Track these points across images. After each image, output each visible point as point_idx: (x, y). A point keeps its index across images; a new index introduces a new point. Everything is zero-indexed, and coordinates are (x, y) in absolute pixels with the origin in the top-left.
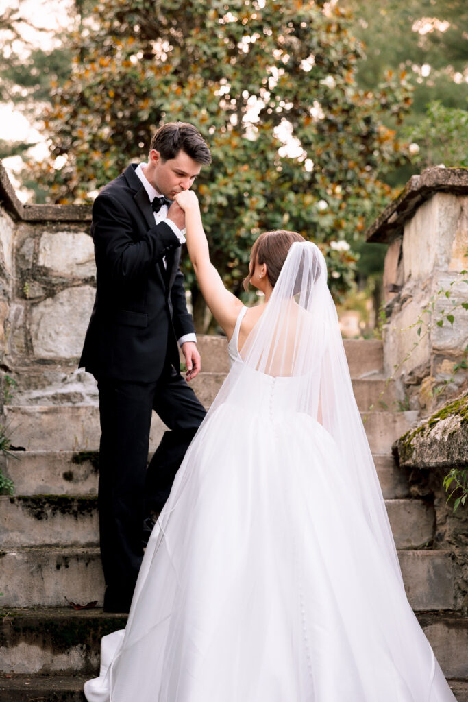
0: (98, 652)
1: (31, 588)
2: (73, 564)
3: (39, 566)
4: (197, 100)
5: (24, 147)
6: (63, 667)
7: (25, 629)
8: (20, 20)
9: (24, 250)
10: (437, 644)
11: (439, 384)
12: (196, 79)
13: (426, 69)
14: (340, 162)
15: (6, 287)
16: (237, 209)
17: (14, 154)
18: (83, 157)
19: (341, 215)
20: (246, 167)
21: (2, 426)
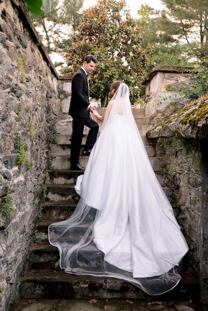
1: (62, 165)
3: (64, 160)
4: (102, 51)
5: (62, 64)
6: (69, 183)
7: (60, 174)
8: (60, 32)
9: (60, 87)
11: (157, 119)
12: (102, 45)
13: (159, 44)
14: (137, 67)
15: (55, 96)
16: (112, 78)
17: (59, 65)
18: (75, 66)
19: (137, 80)
20: (114, 68)
21: (55, 128)
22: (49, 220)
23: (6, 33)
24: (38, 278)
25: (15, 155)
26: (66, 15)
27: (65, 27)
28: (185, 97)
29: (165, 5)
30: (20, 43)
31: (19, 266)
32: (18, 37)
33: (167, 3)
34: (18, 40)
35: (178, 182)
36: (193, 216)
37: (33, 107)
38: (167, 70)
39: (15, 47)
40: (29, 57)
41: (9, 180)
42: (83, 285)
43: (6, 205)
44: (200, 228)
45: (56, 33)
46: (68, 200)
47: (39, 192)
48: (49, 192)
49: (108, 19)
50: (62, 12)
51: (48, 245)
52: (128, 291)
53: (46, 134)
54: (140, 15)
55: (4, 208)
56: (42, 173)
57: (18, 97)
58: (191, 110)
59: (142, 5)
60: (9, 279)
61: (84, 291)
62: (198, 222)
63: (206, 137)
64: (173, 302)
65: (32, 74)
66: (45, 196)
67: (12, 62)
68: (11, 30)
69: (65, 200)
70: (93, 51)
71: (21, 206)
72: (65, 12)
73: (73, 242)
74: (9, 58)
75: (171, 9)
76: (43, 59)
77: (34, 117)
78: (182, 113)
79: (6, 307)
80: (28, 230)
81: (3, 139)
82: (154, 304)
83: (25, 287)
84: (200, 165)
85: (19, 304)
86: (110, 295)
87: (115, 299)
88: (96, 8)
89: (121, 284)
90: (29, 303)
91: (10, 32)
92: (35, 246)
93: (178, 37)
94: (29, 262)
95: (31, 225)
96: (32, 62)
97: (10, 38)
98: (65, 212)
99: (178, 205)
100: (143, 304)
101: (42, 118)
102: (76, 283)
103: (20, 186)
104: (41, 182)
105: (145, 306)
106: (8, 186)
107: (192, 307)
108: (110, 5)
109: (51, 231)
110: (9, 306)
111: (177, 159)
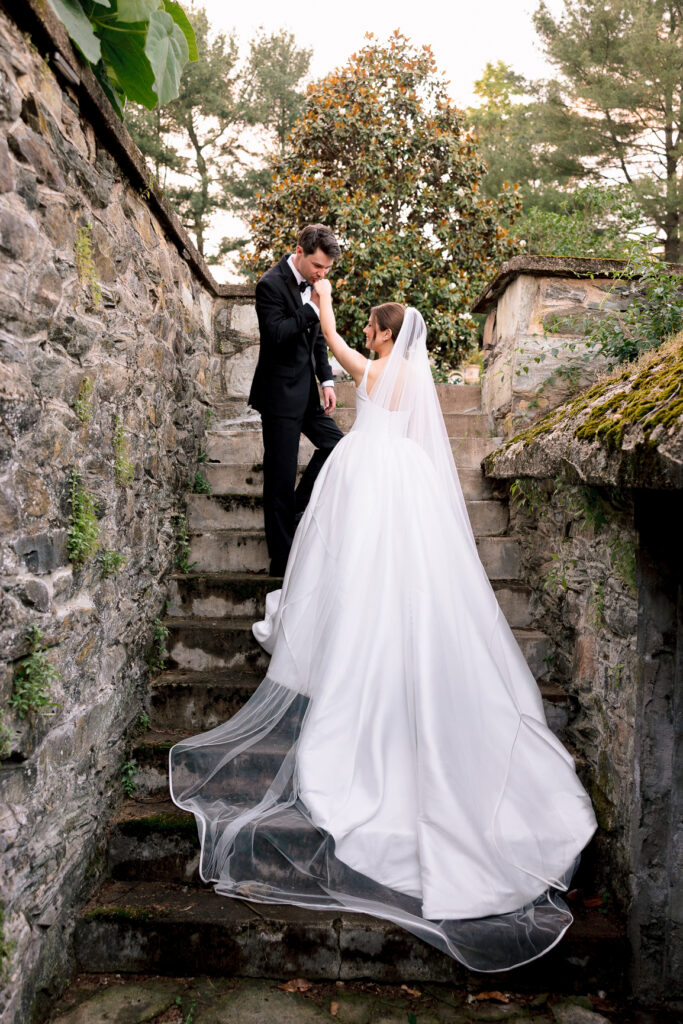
0: (264, 604)
1: (220, 559)
2: (249, 542)
3: (226, 544)
4: (362, 206)
5: (242, 243)
6: (241, 614)
7: (214, 587)
8: (238, 147)
9: (220, 318)
10: (504, 603)
11: (517, 418)
12: (362, 191)
13: (538, 183)
14: (468, 253)
15: (207, 345)
16: (390, 288)
17: (234, 248)
18: (279, 250)
19: (467, 293)
20: (397, 257)
21: (203, 445)
22: (172, 727)
23: (35, 167)
24: (132, 910)
25: (61, 534)
26: (258, 98)
27: (255, 134)
28: (600, 352)
29: (559, 66)
30: (85, 193)
31: (72, 872)
32: (77, 177)
33: (563, 60)
34: (79, 183)
35: (572, 618)
36: (613, 727)
37: (126, 383)
38: (546, 268)
39: (67, 204)
40: (115, 233)
41: (40, 611)
42: (266, 933)
43: (27, 685)
44: (633, 766)
45: (226, 150)
46: (235, 666)
47: (144, 643)
48: (178, 641)
49: (381, 110)
50: (246, 90)
51: (166, 808)
52: (408, 958)
53: (173, 464)
54: (483, 95)
55: (22, 696)
56: (155, 582)
57: (76, 356)
58: (610, 396)
59: (489, 66)
60: (36, 913)
61: (269, 954)
62: (626, 747)
63: (646, 486)
64: (546, 995)
65: (125, 286)
66: (165, 654)
67: (57, 252)
68: (52, 157)
69: (224, 667)
70: (335, 205)
71: (81, 689)
72: (253, 87)
73: (245, 800)
74: (47, 240)
75: (575, 78)
76: (165, 237)
77: (132, 413)
78: (583, 404)
79: (23, 998)
80: (103, 760)
81: (21, 486)
82: (485, 1000)
83: (90, 937)
84: (634, 569)
85: (71, 989)
86: (351, 968)
87: (366, 979)
88: (345, 78)
89: (385, 936)
90: (101, 984)
91: (51, 162)
92: (128, 810)
93: (598, 163)
94: (107, 859)
95: (114, 743)
96: (127, 248)
97: (50, 181)
98: (222, 706)
99: (571, 690)
100: (451, 998)
101: (159, 416)
102: (244, 929)
103: (79, 626)
104: (152, 612)
105: (457, 1008)
106: (36, 628)
107: (604, 1014)
108: (388, 66)
109: (177, 762)
110: (35, 996)
111: (570, 547)
